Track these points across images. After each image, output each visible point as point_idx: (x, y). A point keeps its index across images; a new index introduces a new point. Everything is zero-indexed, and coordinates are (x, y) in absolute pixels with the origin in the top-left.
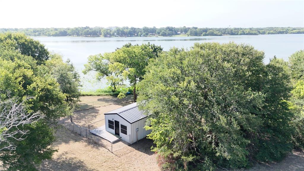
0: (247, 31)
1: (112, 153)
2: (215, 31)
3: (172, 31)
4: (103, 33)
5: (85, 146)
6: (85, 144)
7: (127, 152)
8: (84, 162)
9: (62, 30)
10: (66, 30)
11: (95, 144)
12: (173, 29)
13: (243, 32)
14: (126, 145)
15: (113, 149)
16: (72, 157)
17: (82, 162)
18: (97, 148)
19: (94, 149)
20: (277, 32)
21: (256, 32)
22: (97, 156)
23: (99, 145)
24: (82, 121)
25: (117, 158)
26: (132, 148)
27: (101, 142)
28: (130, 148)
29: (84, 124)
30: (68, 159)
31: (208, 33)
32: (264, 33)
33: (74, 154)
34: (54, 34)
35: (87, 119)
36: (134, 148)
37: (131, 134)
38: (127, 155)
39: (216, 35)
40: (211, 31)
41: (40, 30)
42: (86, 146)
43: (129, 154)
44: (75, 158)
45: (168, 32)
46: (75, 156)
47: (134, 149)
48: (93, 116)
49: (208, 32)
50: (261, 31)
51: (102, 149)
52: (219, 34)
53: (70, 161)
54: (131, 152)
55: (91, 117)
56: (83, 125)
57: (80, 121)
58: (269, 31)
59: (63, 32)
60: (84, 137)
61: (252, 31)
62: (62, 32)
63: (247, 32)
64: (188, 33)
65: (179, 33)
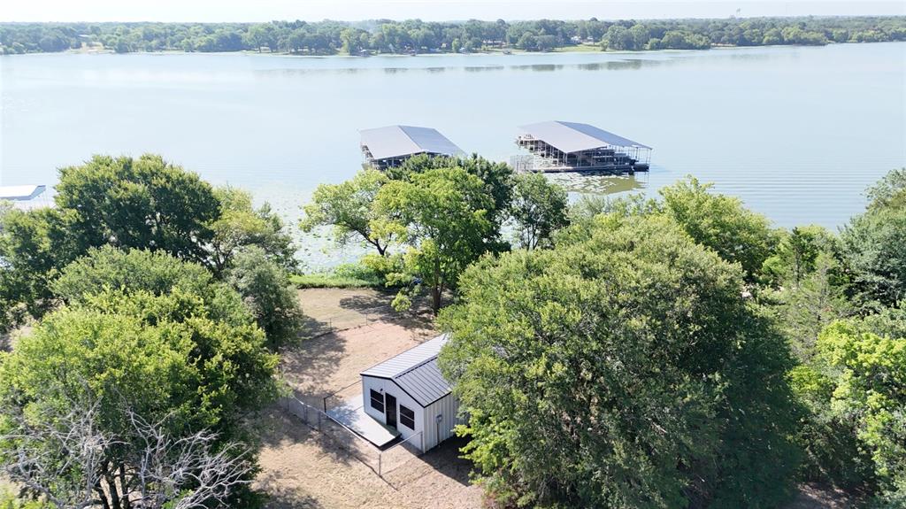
0: (789, 34)
1: (381, 477)
2: (688, 35)
3: (556, 34)
4: (345, 42)
5: (317, 456)
6: (318, 449)
7: (416, 475)
8: (319, 501)
9: (227, 33)
10: (237, 32)
11: (340, 452)
12: (558, 29)
13: (778, 34)
14: (413, 456)
15: (383, 465)
16: (292, 486)
17: (314, 501)
18: (345, 463)
19: (339, 465)
20: (886, 35)
21: (820, 35)
22: (347, 486)
23: (350, 454)
24: (305, 377)
25: (393, 492)
26: (426, 464)
27: (355, 444)
28: (421, 463)
29: (312, 387)
30: (283, 490)
31: (665, 39)
32: (844, 39)
33: (294, 478)
34: (203, 44)
35: (318, 370)
36: (431, 465)
37: (423, 430)
38: (414, 484)
39: (691, 47)
40: (674, 33)
41: (163, 32)
42: (319, 456)
43: (420, 480)
44: (298, 489)
45: (541, 37)
46: (298, 484)
47: (431, 468)
48: (330, 359)
49: (666, 36)
50: (836, 32)
51: (356, 466)
52: (701, 43)
53: (288, 496)
54: (424, 474)
55: (326, 364)
56: (309, 389)
57: (300, 377)
58: (860, 33)
59: (229, 37)
60: (313, 429)
61: (808, 32)
62: (226, 37)
63: (791, 37)
64: (605, 41)
65: (576, 38)
